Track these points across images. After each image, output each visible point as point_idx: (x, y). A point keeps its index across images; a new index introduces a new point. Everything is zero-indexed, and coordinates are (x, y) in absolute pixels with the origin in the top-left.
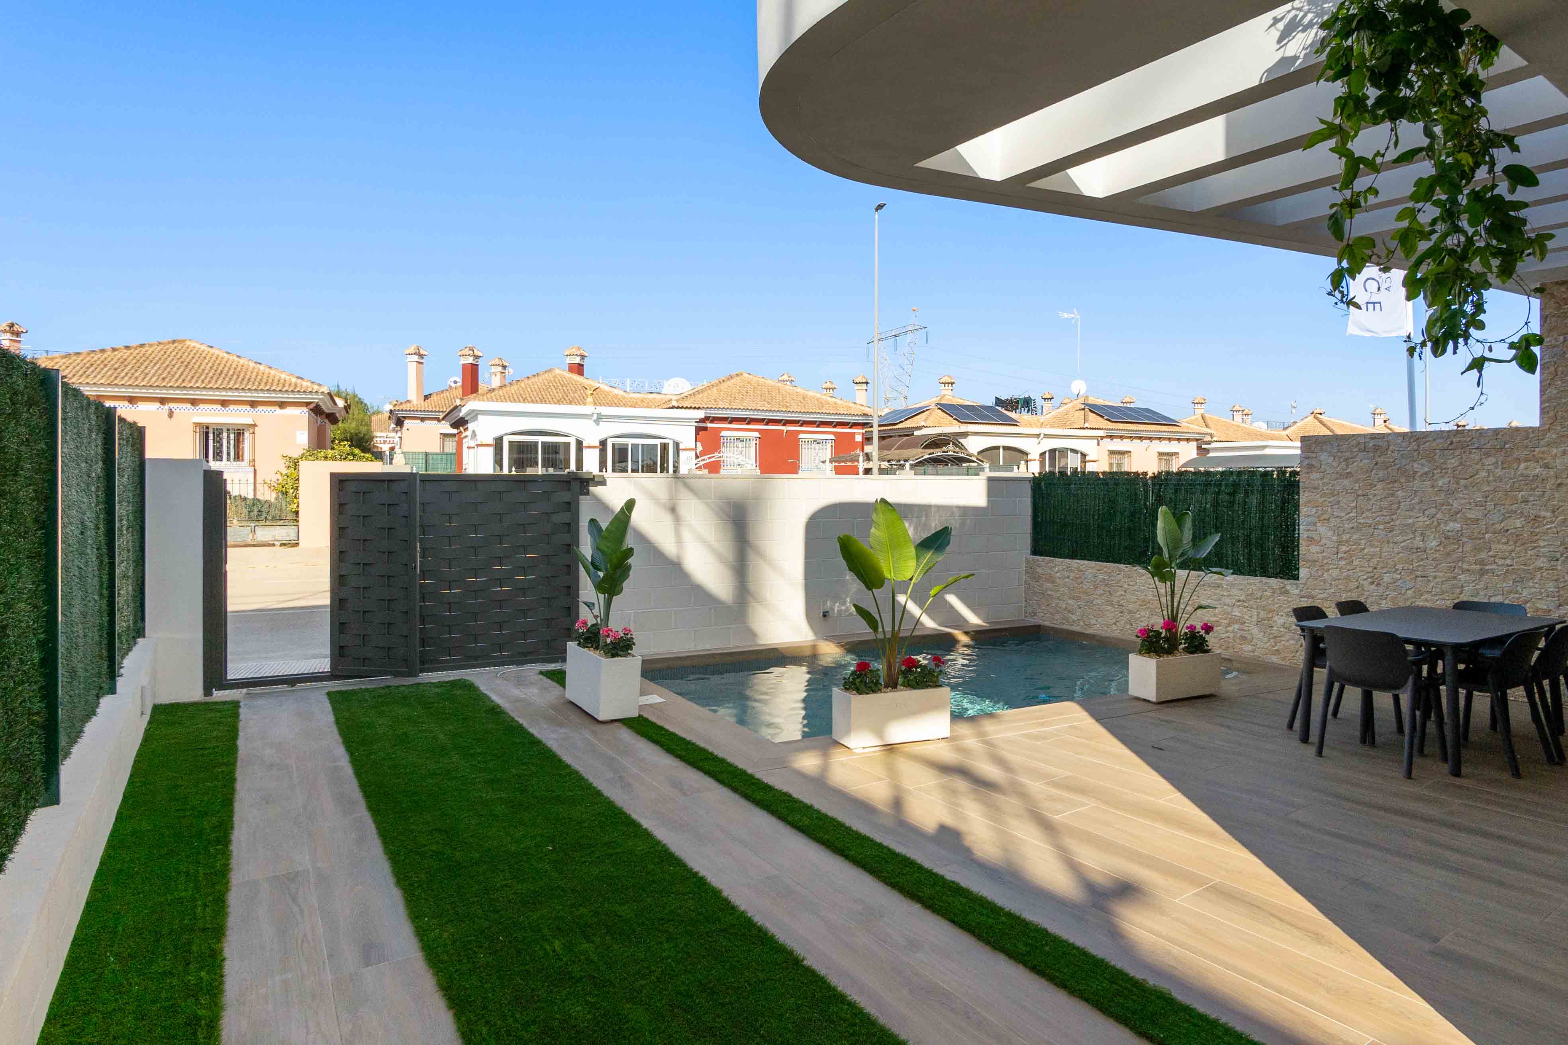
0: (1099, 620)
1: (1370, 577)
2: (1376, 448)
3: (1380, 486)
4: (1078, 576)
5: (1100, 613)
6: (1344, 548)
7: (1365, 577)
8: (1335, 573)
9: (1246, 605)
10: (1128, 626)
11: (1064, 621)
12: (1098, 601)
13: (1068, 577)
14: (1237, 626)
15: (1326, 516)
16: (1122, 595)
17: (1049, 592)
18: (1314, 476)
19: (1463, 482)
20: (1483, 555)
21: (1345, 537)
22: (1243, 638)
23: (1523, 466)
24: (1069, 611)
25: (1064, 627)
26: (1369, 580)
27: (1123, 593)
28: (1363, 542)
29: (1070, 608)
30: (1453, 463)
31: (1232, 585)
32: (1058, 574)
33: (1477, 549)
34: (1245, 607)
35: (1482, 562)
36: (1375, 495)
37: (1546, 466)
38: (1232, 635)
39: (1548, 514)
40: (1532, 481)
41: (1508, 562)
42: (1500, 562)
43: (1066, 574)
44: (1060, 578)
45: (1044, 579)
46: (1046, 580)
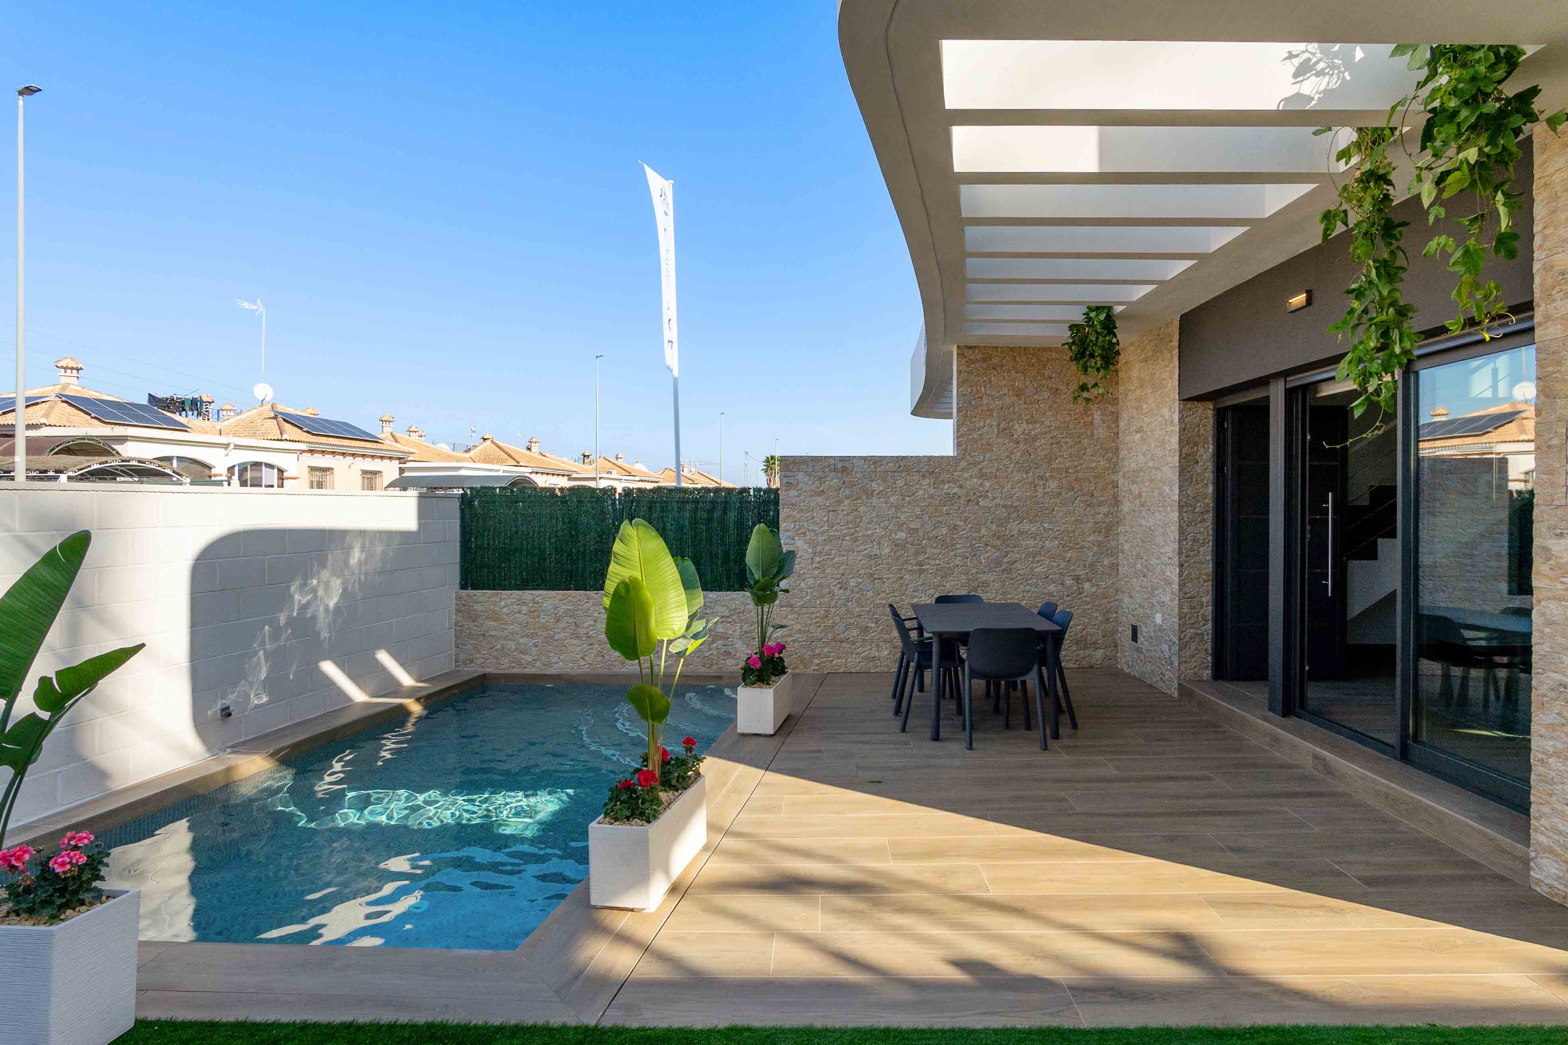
0: (562, 657)
1: (838, 583)
2: (844, 469)
3: (846, 502)
4: (533, 609)
5: (564, 648)
6: (818, 559)
7: (835, 583)
8: (810, 581)
9: (730, 620)
10: (600, 659)
11: (514, 664)
12: (562, 636)
13: (520, 612)
14: (720, 642)
15: (803, 530)
16: (592, 625)
17: (493, 633)
18: (793, 493)
19: (907, 499)
20: (921, 558)
21: (819, 549)
22: (727, 653)
23: (946, 487)
24: (521, 652)
25: (515, 671)
26: (839, 586)
27: (592, 622)
28: (834, 552)
29: (521, 648)
30: (900, 483)
31: (716, 602)
32: (505, 610)
33: (917, 554)
34: (729, 622)
35: (921, 564)
36: (843, 510)
37: (961, 487)
38: (715, 652)
39: (962, 524)
40: (951, 498)
41: (937, 562)
42: (932, 563)
43: (516, 608)
44: (507, 614)
45: (484, 617)
46: (488, 618)
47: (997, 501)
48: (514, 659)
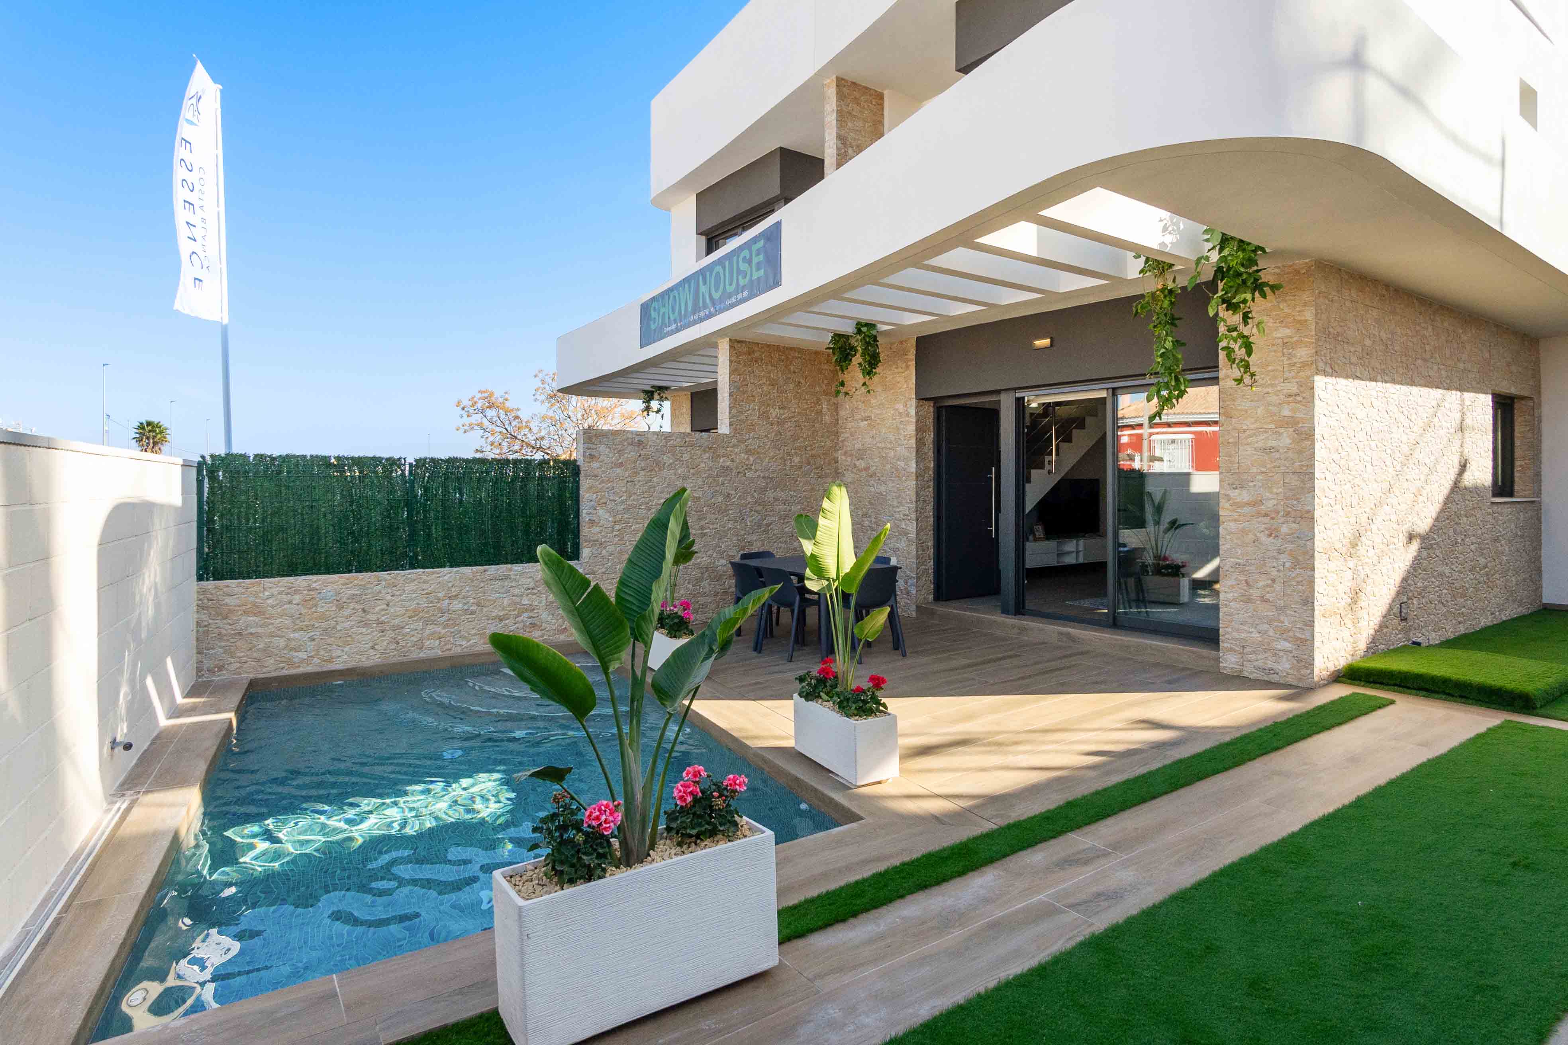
0: (346, 649)
2: (640, 443)
3: (642, 473)
4: (308, 598)
5: (349, 639)
6: (617, 527)
8: (611, 549)
9: (535, 591)
10: (393, 646)
11: (282, 665)
12: (347, 624)
13: (290, 602)
14: (526, 615)
15: (604, 500)
16: (383, 610)
17: (253, 630)
18: (595, 465)
19: (692, 471)
20: (702, 523)
21: (618, 517)
22: (533, 625)
23: (721, 460)
24: (292, 649)
25: (284, 672)
27: (384, 606)
28: (631, 520)
29: (293, 644)
30: (686, 457)
31: (522, 574)
32: (270, 601)
33: (700, 519)
34: (535, 594)
35: (702, 528)
36: (639, 481)
37: (732, 461)
38: (520, 625)
39: (733, 492)
40: (726, 470)
41: (715, 526)
42: (711, 527)
43: (285, 597)
44: (273, 606)
45: (240, 613)
46: (246, 613)
47: (759, 473)
48: (283, 659)
